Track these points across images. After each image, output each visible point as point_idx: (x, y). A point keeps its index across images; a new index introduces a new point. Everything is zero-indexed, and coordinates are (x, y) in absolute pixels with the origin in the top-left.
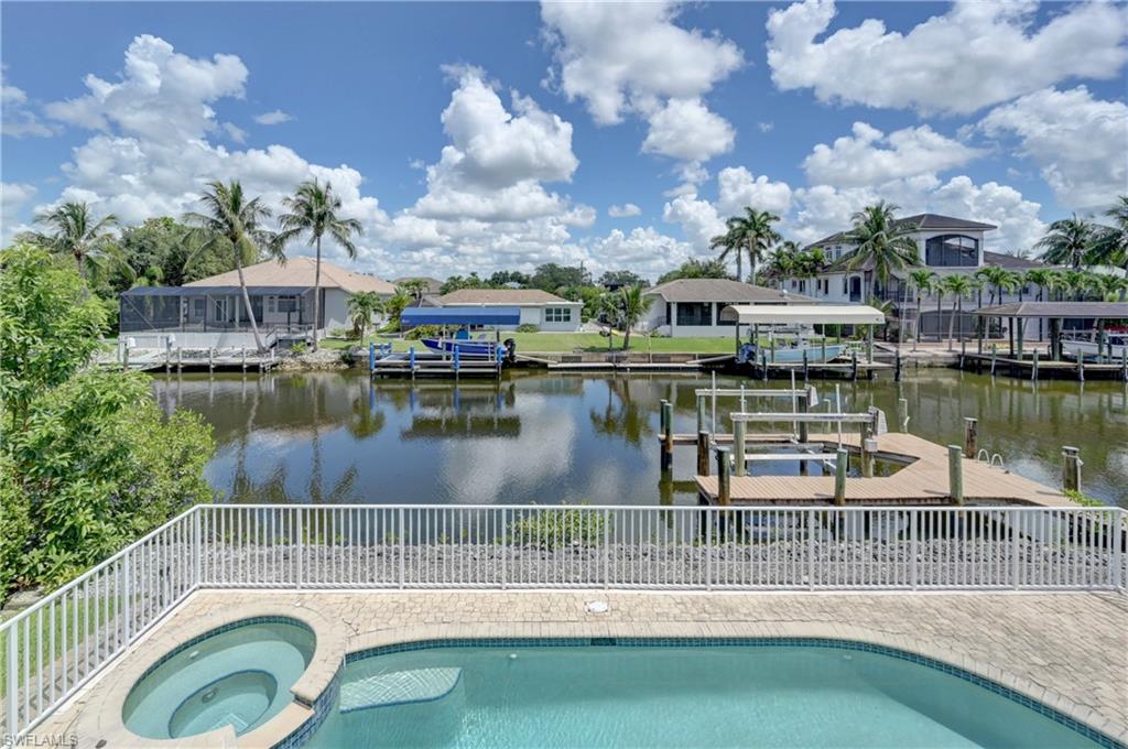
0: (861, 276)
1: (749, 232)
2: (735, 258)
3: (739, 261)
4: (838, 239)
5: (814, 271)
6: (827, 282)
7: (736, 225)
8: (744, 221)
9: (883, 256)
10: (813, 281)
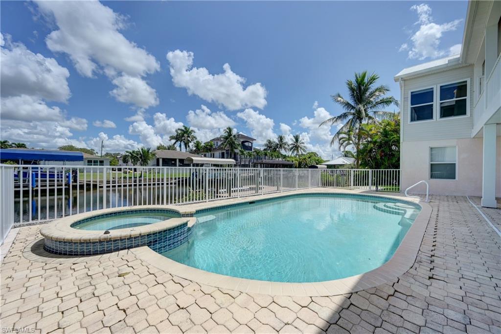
0: (225, 151)
1: (185, 135)
2: (179, 145)
3: (180, 146)
4: (218, 139)
5: (210, 150)
6: (214, 154)
7: (179, 132)
8: (183, 130)
9: (232, 145)
10: (210, 153)
